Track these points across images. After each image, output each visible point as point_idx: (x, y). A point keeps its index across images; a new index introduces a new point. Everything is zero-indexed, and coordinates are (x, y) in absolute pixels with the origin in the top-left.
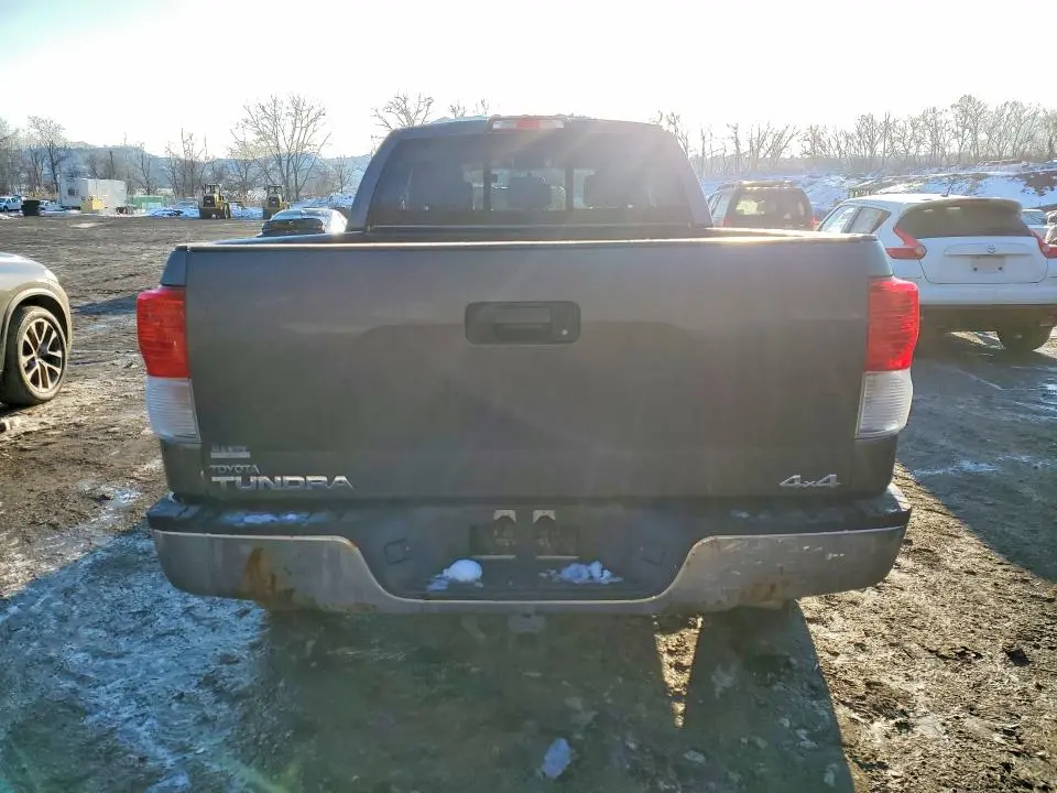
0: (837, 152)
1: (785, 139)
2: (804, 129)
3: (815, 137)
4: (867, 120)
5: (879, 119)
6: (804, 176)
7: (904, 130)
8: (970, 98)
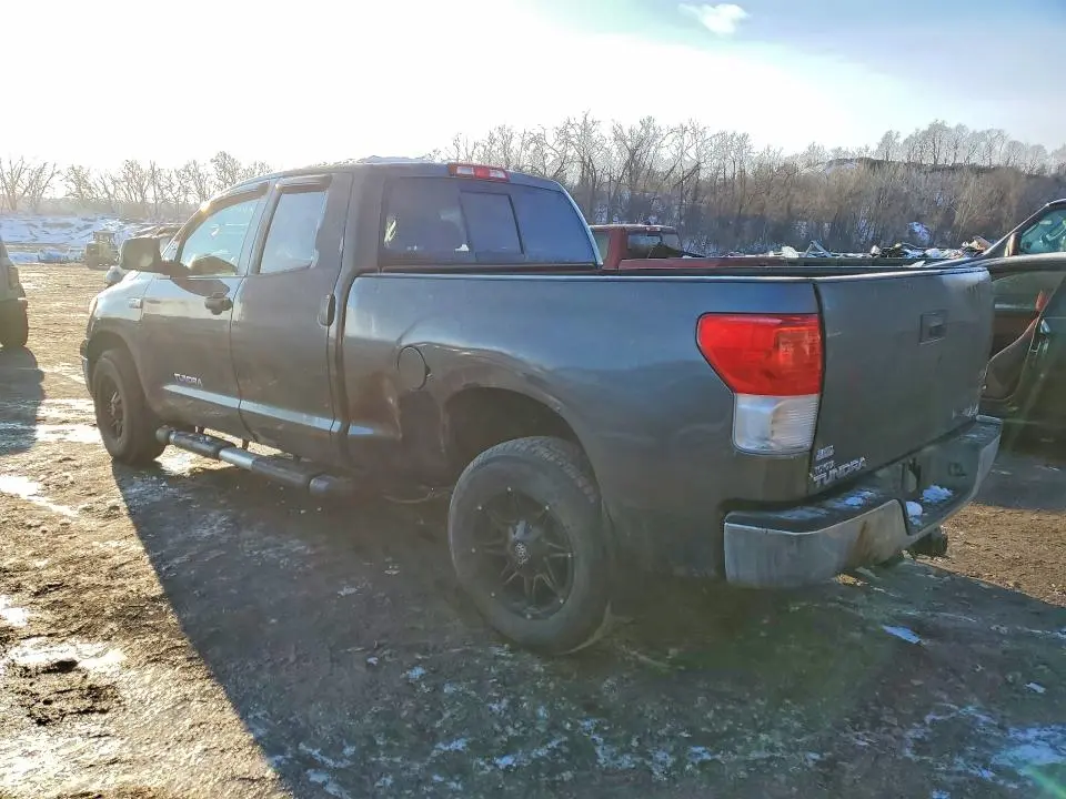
0: (106, 195)
1: (44, 178)
2: (64, 168)
3: (79, 178)
4: (131, 166)
5: (146, 168)
6: (76, 219)
7: (170, 178)
8: (225, 154)
